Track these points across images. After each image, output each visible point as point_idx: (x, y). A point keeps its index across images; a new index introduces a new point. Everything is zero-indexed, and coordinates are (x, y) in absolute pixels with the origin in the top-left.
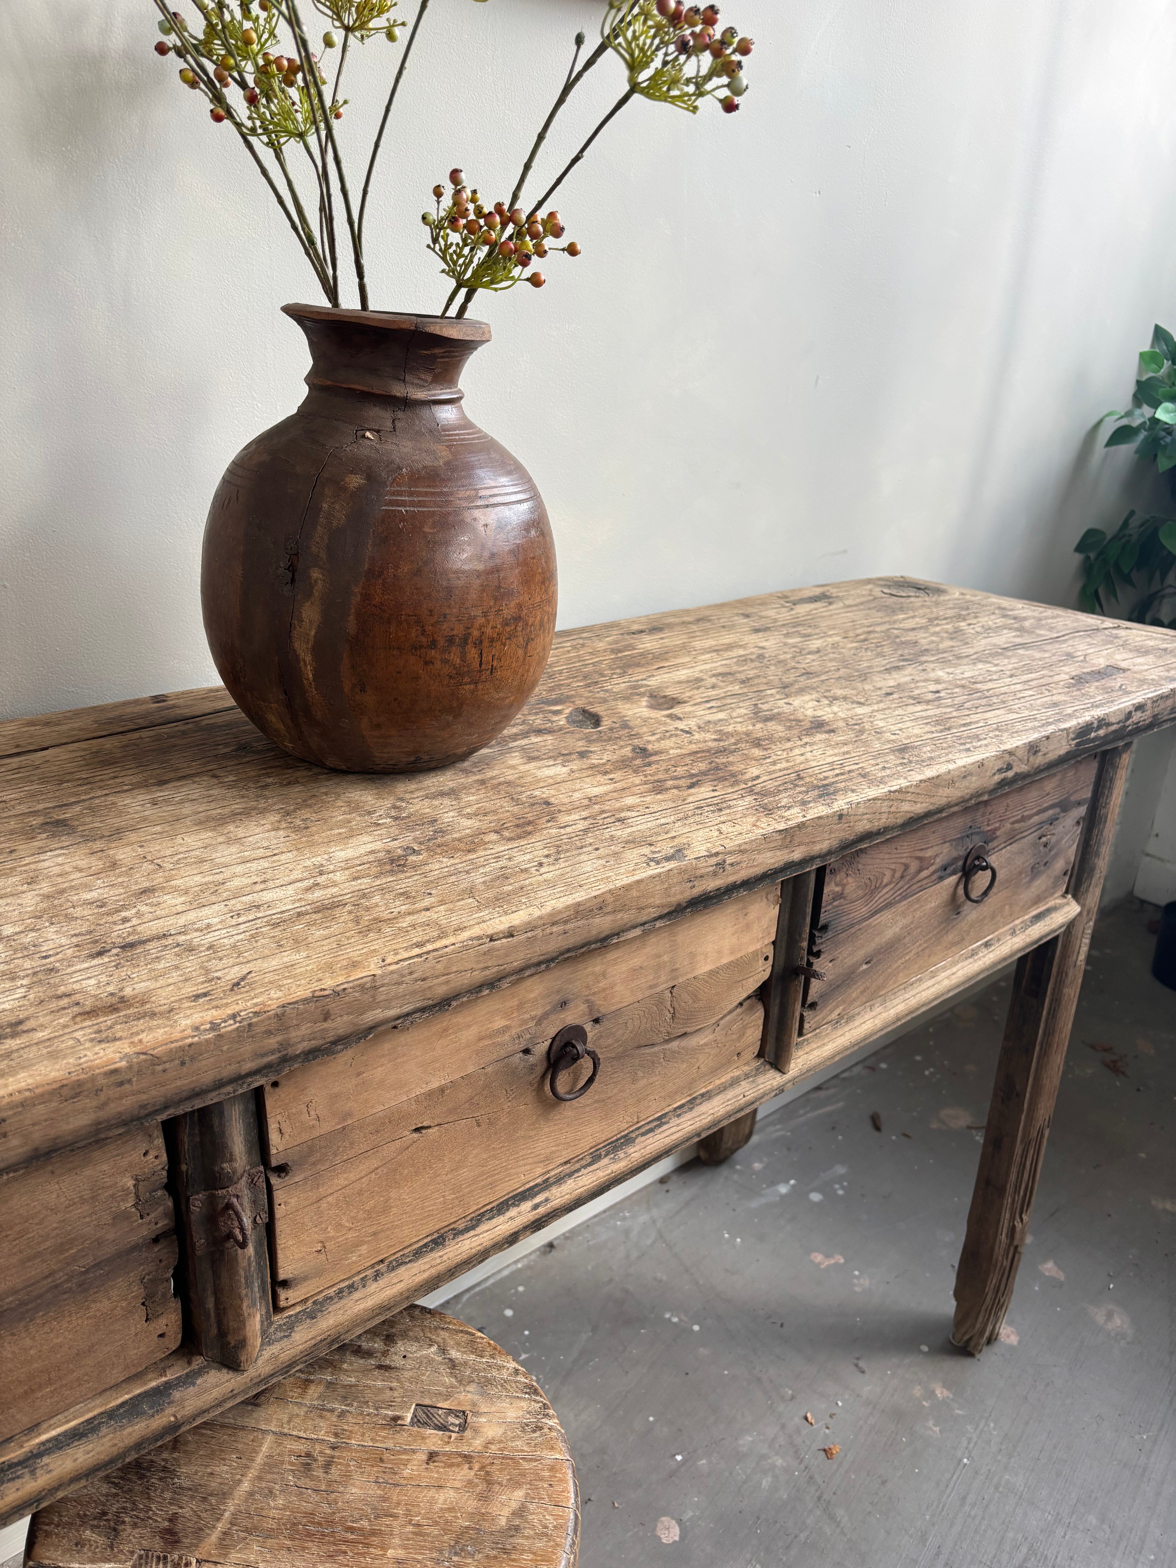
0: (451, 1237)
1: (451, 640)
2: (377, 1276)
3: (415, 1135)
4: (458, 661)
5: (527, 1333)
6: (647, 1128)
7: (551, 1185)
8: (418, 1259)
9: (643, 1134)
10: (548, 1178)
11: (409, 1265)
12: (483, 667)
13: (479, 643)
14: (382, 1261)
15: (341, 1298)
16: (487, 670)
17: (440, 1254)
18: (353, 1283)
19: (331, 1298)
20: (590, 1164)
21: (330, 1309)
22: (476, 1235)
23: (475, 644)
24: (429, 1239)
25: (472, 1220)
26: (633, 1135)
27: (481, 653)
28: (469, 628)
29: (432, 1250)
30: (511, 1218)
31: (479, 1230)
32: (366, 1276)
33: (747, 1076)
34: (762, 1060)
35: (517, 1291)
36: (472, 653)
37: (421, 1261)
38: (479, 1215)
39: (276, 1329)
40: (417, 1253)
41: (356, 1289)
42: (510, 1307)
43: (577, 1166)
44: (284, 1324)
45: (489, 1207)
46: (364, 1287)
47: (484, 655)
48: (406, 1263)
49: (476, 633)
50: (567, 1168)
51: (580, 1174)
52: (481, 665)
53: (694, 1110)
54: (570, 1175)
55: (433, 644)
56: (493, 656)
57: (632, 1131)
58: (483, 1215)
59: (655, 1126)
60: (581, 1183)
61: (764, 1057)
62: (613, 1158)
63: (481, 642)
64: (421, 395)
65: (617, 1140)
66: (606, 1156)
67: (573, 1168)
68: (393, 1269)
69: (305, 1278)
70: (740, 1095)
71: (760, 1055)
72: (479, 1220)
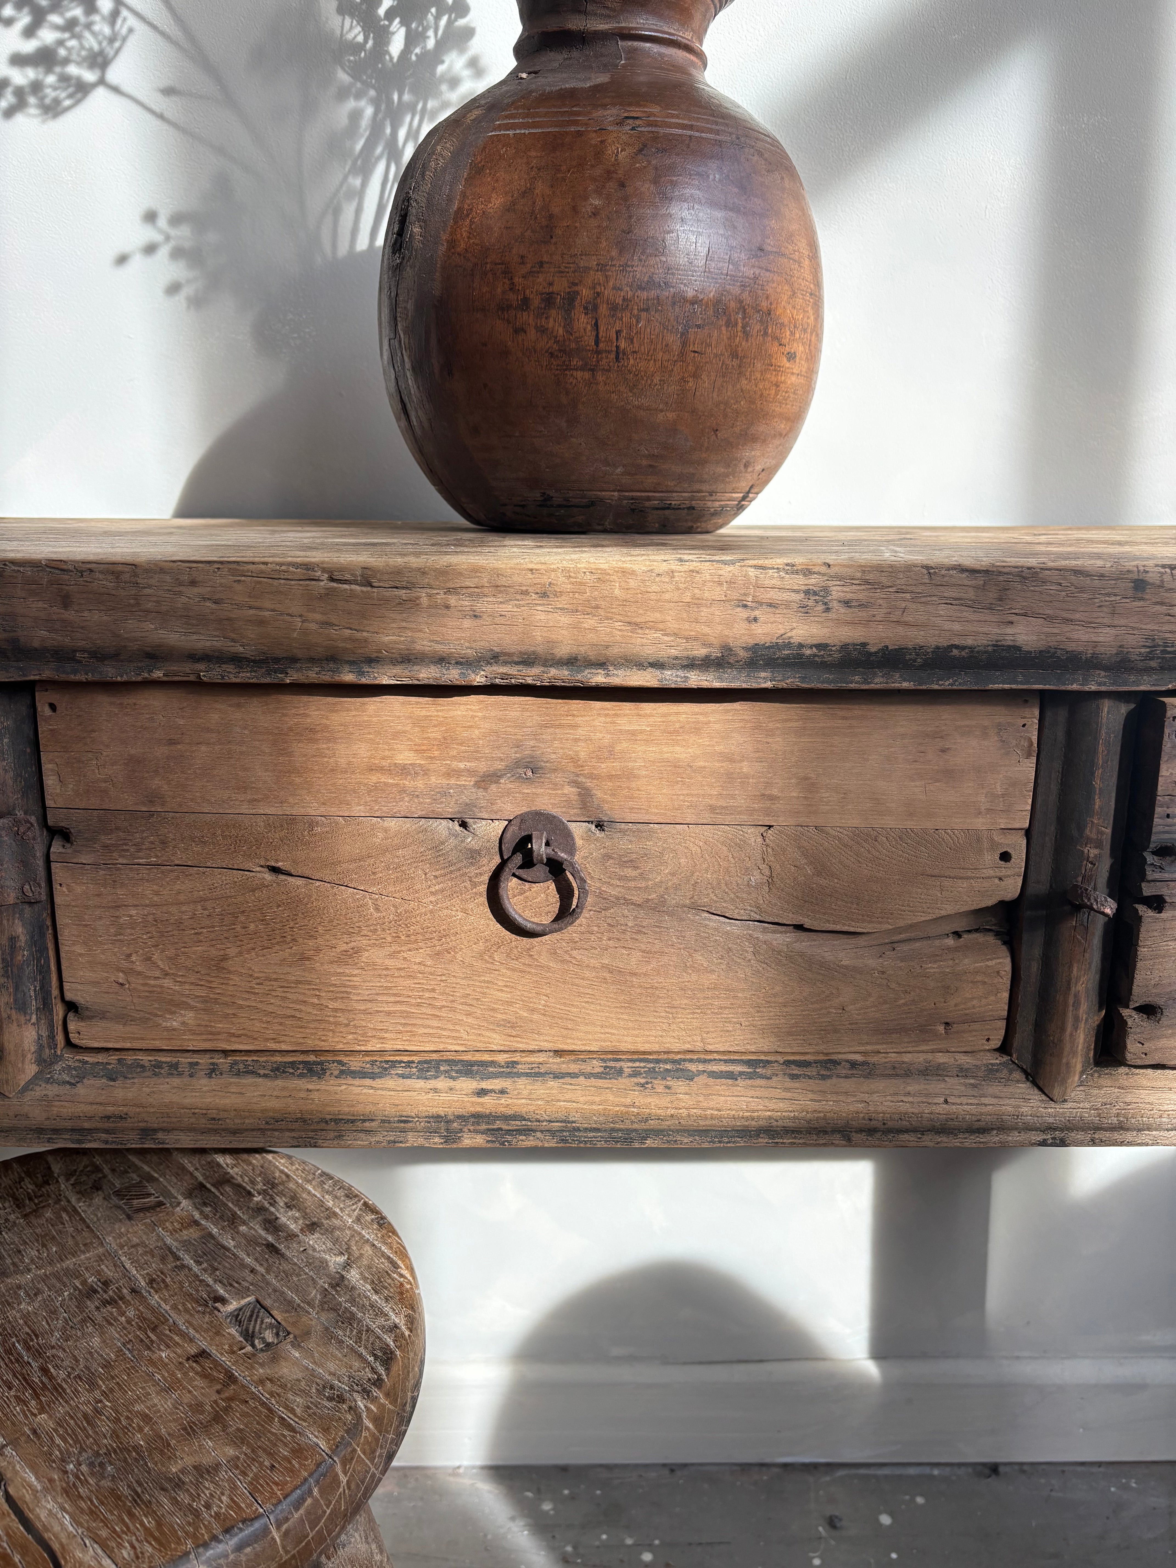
0: (336, 1073)
1: (549, 300)
2: (213, 1071)
3: (268, 876)
4: (561, 331)
5: (894, 1556)
6: (723, 1068)
7: (519, 1075)
8: (276, 1077)
9: (713, 1075)
10: (516, 1063)
11: (261, 1080)
12: (601, 345)
13: (592, 308)
14: (226, 1053)
15: (155, 1074)
16: (609, 352)
17: (310, 1087)
18: (177, 1064)
19: (143, 1066)
20: (597, 1076)
21: (136, 1081)
22: (372, 1088)
23: (586, 308)
24: (301, 1058)
25: (373, 1063)
26: (693, 1067)
27: (596, 324)
28: (576, 284)
29: (301, 1076)
30: (435, 1090)
31: (378, 1083)
32: (197, 1064)
33: (963, 1072)
34: (1006, 1058)
35: (913, 1500)
36: (582, 322)
37: (279, 1083)
38: (387, 1062)
39: (63, 1069)
40: (277, 1069)
41: (180, 1074)
42: (891, 1514)
43: (574, 1068)
44: (75, 1068)
45: (406, 1059)
46: (191, 1076)
47: (602, 329)
48: (259, 1075)
49: (585, 292)
50: (555, 1064)
51: (573, 1081)
52: (597, 343)
53: (829, 1082)
54: (557, 1076)
55: (525, 303)
56: (618, 333)
57: (691, 1061)
58: (394, 1064)
59: (741, 1073)
60: (568, 1096)
61: (1010, 1055)
62: (643, 1085)
63: (596, 308)
64: (603, 26)
65: (658, 1061)
66: (630, 1076)
67: (564, 1068)
68: (238, 1074)
69: (103, 1015)
70: (937, 1095)
71: (1004, 1049)
72: (386, 1069)
